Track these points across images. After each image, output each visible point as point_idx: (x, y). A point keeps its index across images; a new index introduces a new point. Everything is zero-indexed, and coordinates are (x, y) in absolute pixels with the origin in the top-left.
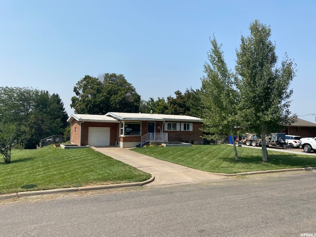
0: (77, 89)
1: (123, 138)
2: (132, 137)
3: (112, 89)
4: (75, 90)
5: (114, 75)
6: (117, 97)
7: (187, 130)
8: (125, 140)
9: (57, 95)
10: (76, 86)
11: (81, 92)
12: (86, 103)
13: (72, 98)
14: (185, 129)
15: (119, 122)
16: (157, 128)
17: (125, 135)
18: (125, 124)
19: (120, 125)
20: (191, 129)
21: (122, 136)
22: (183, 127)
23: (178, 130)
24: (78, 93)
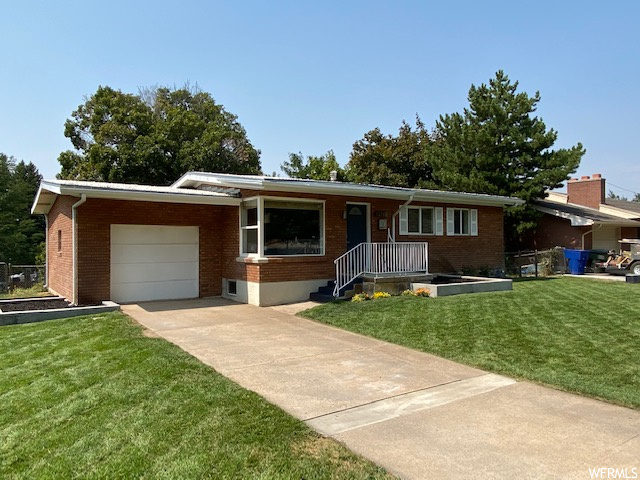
0: (77, 129)
1: (261, 265)
2: (292, 263)
3: (181, 123)
4: (70, 131)
5: (183, 95)
6: (199, 147)
7: (461, 234)
8: (268, 274)
9: (32, 167)
10: (73, 119)
11: (88, 137)
12: (102, 164)
13: (63, 155)
14: (457, 230)
15: (236, 202)
16: (375, 226)
17: (266, 253)
18: (266, 211)
19: (242, 216)
20: (473, 230)
21: (257, 257)
22: (453, 222)
23: (439, 232)
24: (78, 142)
